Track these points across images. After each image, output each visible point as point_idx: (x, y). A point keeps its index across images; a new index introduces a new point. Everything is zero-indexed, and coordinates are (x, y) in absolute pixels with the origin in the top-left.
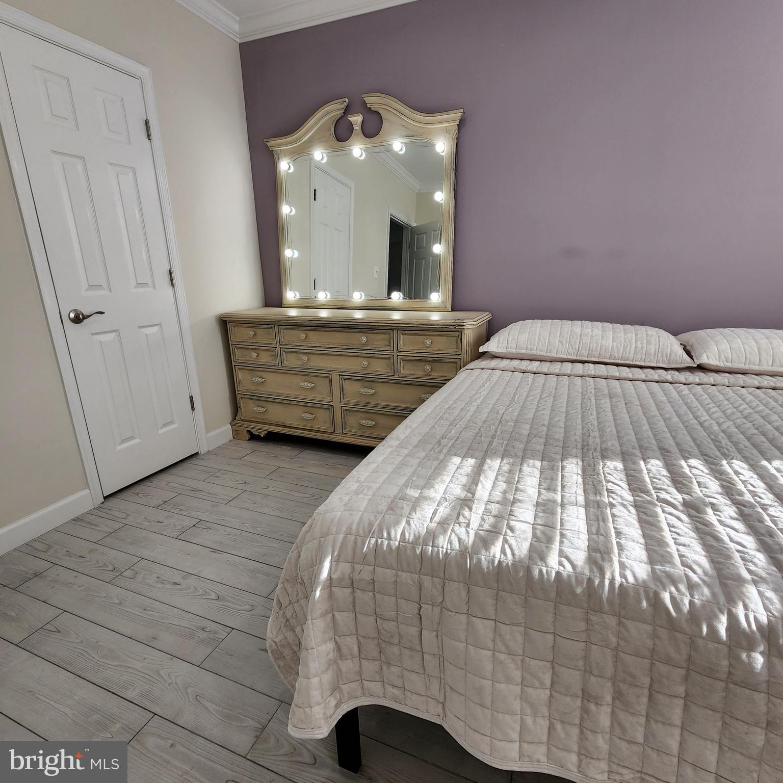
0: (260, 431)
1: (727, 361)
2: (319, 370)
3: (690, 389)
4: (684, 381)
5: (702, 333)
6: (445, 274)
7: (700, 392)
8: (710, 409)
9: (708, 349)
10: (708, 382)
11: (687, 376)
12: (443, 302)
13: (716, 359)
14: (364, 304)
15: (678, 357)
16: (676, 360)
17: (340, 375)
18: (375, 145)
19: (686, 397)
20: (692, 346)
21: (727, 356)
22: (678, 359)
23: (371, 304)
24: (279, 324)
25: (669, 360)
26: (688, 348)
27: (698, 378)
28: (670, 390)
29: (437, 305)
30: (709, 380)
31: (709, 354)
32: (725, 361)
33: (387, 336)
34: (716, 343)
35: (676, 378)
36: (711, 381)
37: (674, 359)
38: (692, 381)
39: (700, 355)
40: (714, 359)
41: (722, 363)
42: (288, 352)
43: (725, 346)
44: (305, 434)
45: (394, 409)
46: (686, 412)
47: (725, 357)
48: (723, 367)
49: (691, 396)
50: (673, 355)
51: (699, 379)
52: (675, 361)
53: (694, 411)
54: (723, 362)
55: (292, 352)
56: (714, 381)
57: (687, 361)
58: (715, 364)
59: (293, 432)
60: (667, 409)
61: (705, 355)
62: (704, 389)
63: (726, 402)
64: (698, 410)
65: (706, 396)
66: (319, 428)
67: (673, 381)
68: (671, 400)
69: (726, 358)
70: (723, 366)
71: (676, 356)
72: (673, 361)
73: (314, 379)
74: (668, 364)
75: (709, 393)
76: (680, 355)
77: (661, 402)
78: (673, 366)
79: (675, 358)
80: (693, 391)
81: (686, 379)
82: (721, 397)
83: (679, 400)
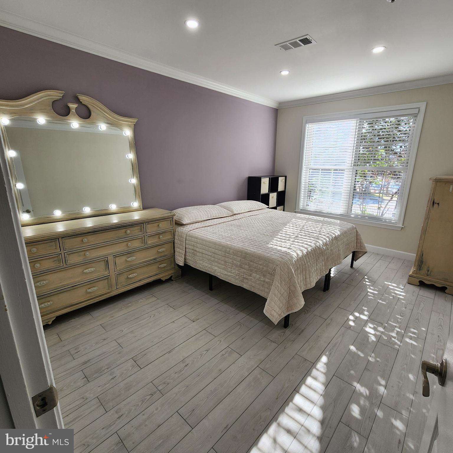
0: (47, 321)
2: (98, 258)
6: (139, 193)
12: (139, 206)
14: (93, 214)
17: (113, 256)
18: (87, 123)
23: (98, 213)
24: (63, 237)
29: (137, 208)
33: (139, 227)
42: (69, 254)
44: (91, 302)
45: (146, 262)
55: (74, 253)
59: (80, 306)
66: (100, 294)
73: (93, 265)
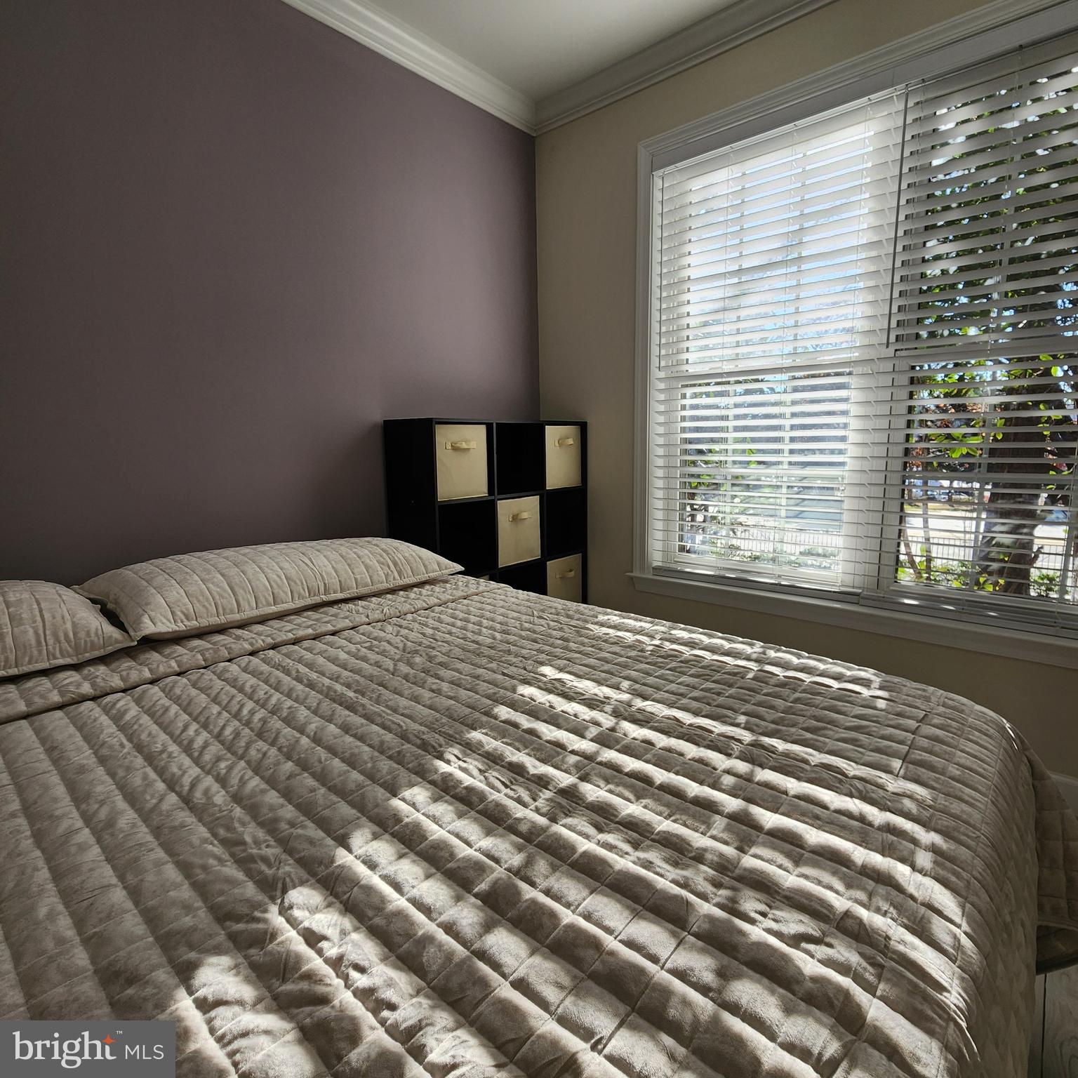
1: (188, 619)
3: (138, 702)
4: (121, 685)
5: (127, 572)
7: (162, 702)
8: (191, 741)
9: (147, 604)
10: (169, 670)
11: (124, 673)
13: (171, 623)
15: (93, 635)
16: (92, 642)
19: (136, 727)
20: (116, 602)
21: (184, 610)
22: (96, 639)
25: (76, 648)
26: (110, 606)
27: (147, 670)
28: (95, 720)
30: (170, 667)
31: (153, 614)
32: (185, 620)
34: (159, 589)
35: (102, 684)
36: (173, 668)
37: (86, 641)
38: (137, 680)
39: (138, 621)
40: (165, 621)
41: (180, 624)
43: (176, 593)
46: (145, 777)
47: (182, 612)
48: (183, 631)
49: (145, 719)
50: (82, 635)
51: (150, 670)
52: (89, 645)
53: (162, 763)
54: (182, 622)
56: (179, 666)
57: (116, 639)
58: (171, 630)
60: (99, 789)
61: (146, 619)
62: (167, 690)
63: (215, 709)
64: (170, 755)
65: (174, 709)
67: (98, 693)
68: (104, 751)
69: (184, 614)
70: (185, 628)
71: (88, 634)
72: (86, 647)
74: (77, 655)
75: (179, 697)
76: (97, 629)
77: (82, 770)
78: (88, 656)
79: (88, 639)
80: (147, 703)
81: (122, 679)
82: (203, 699)
83: (122, 746)
